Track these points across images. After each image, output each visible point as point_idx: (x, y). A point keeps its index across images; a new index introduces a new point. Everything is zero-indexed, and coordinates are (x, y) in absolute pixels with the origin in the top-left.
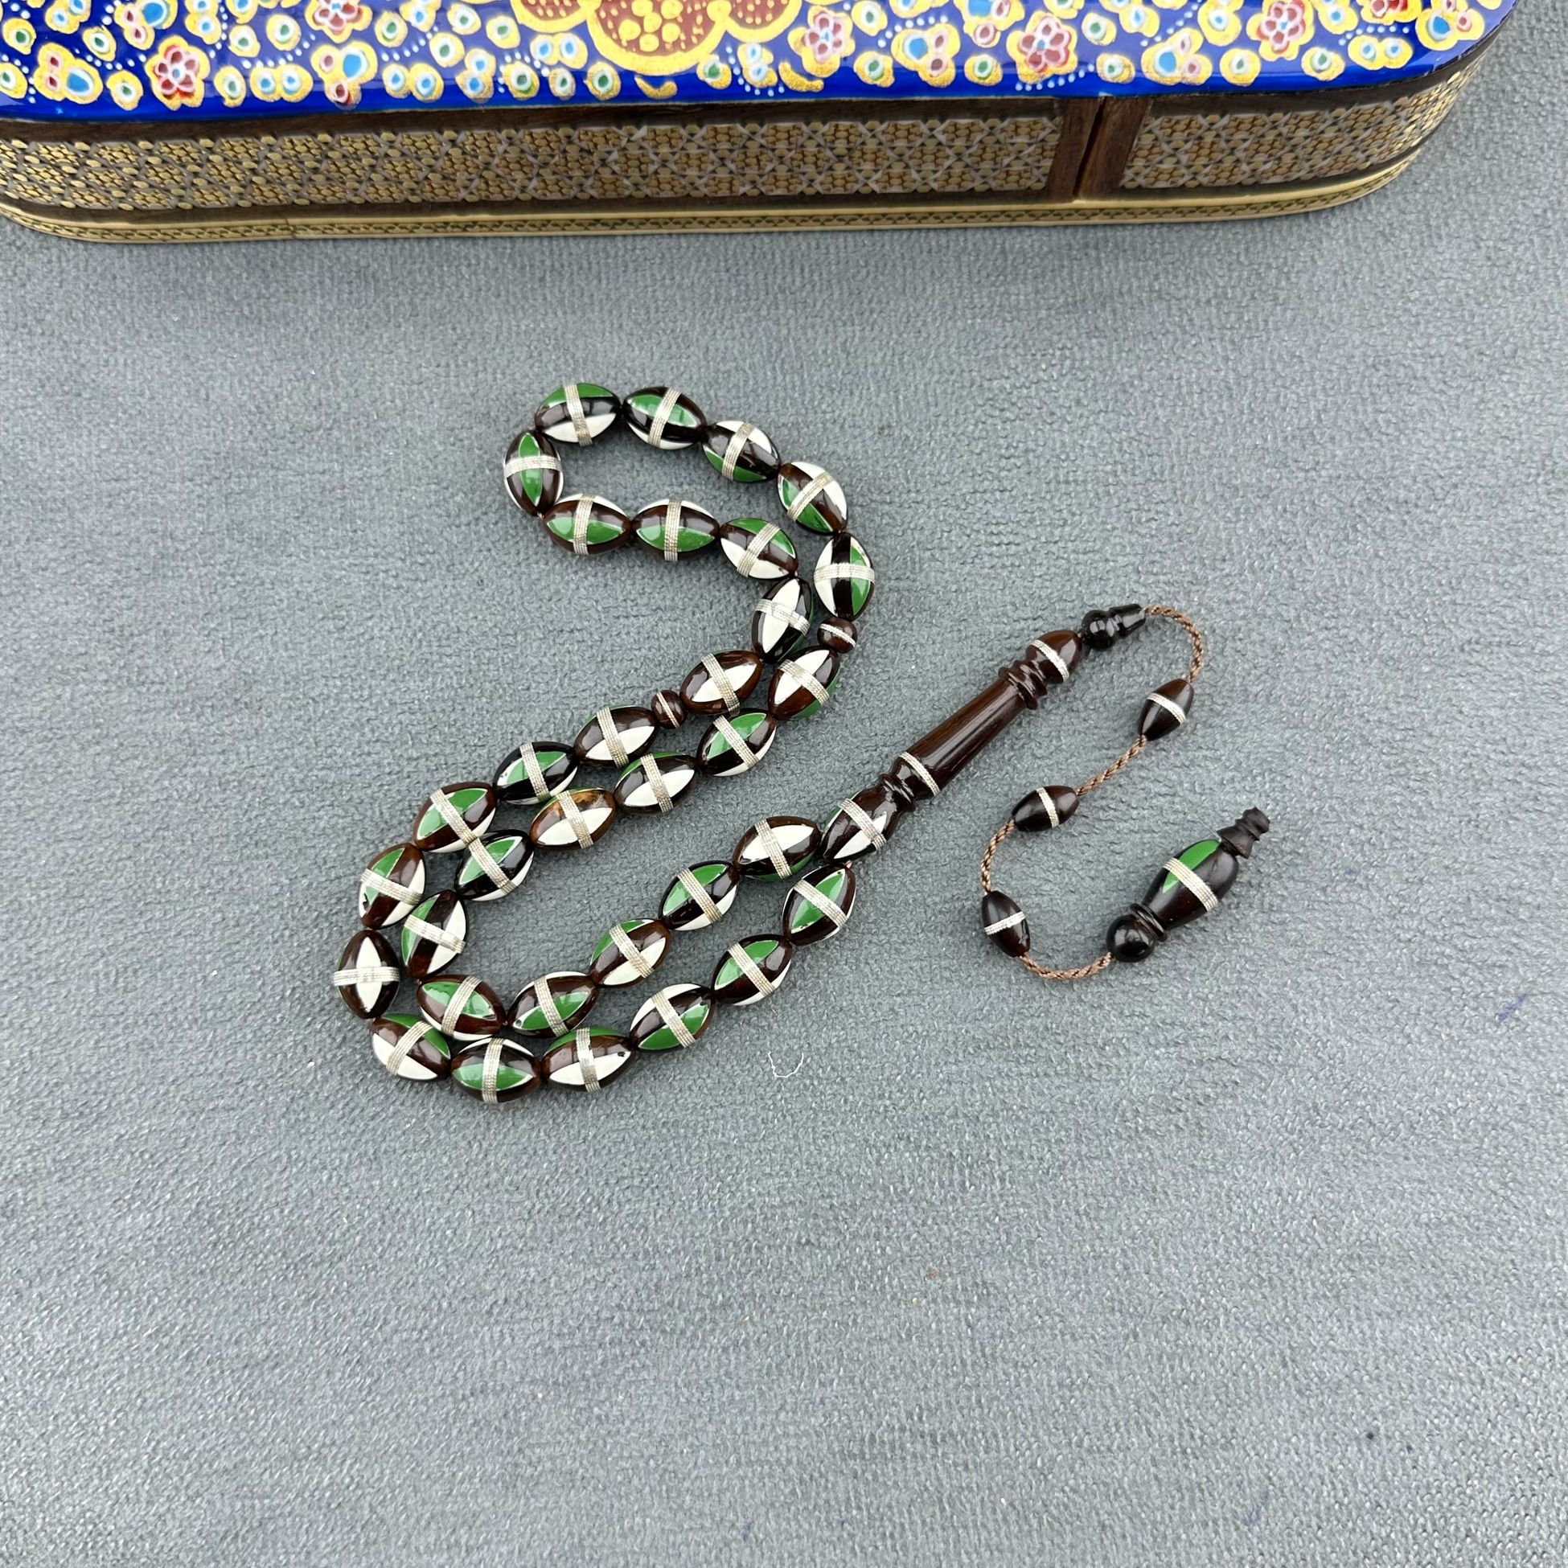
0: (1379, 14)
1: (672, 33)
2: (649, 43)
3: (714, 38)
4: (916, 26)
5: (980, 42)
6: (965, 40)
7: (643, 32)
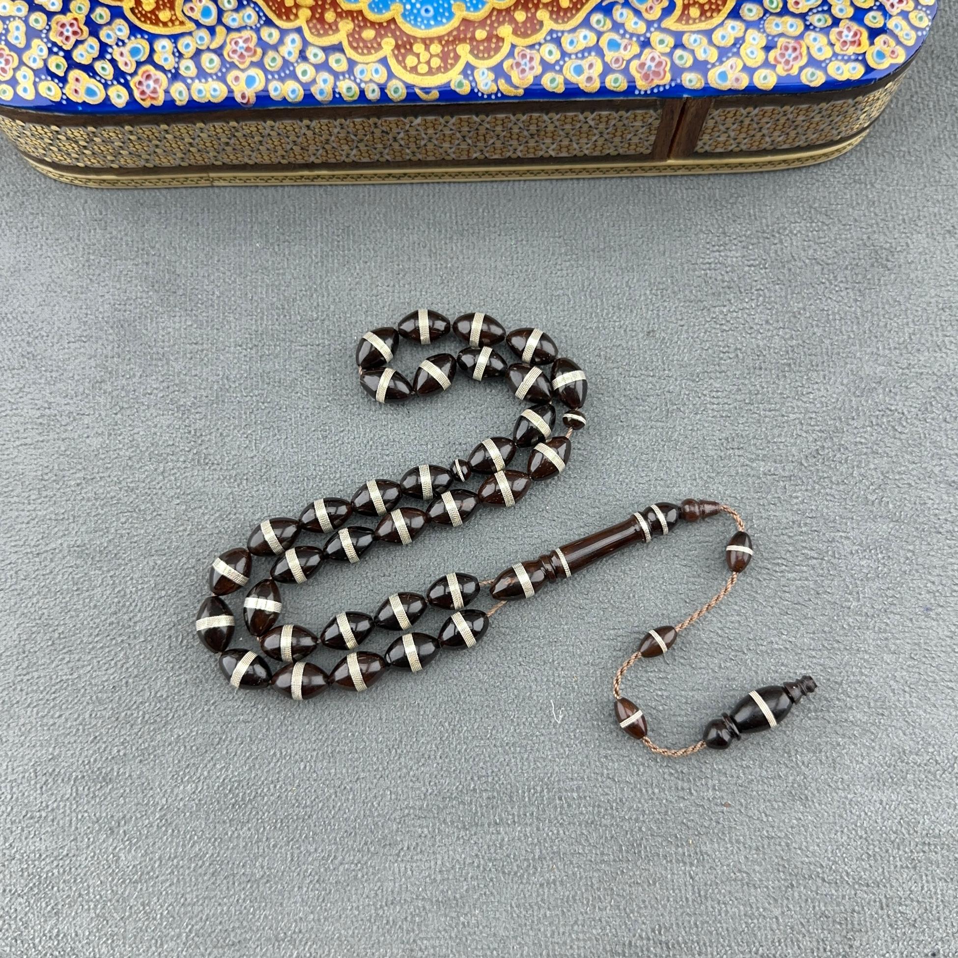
0: (845, 48)
1: (436, 62)
2: (423, 68)
3: (460, 66)
4: (577, 58)
5: (614, 66)
6: (605, 65)
7: (419, 62)
